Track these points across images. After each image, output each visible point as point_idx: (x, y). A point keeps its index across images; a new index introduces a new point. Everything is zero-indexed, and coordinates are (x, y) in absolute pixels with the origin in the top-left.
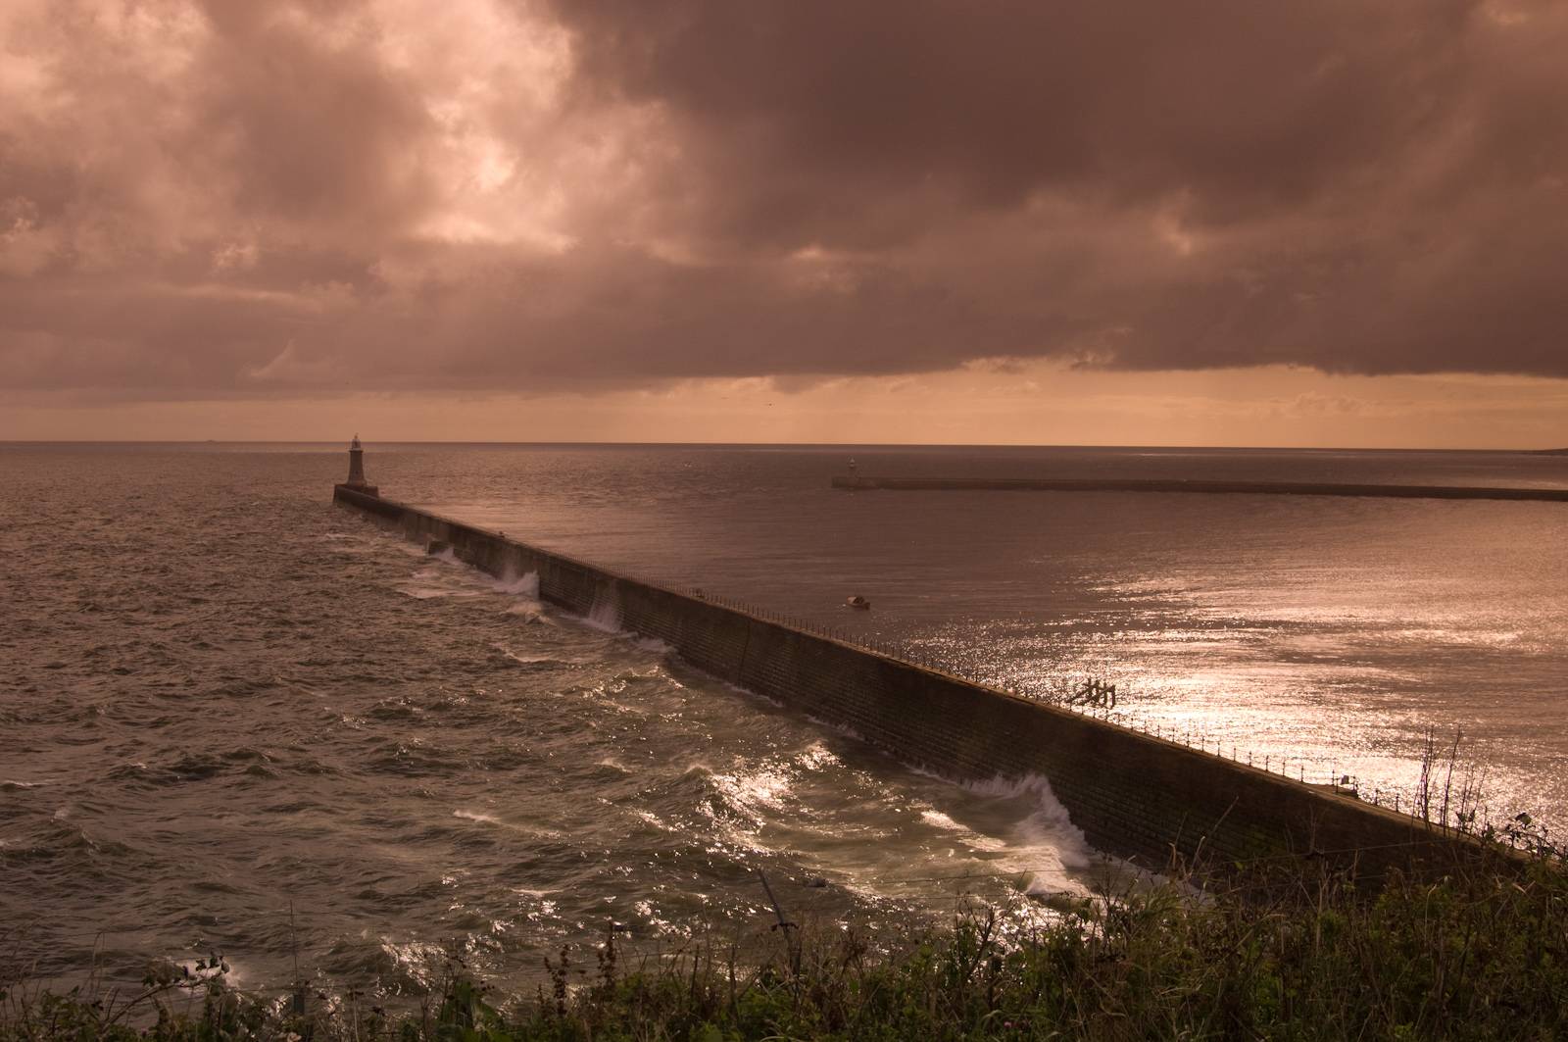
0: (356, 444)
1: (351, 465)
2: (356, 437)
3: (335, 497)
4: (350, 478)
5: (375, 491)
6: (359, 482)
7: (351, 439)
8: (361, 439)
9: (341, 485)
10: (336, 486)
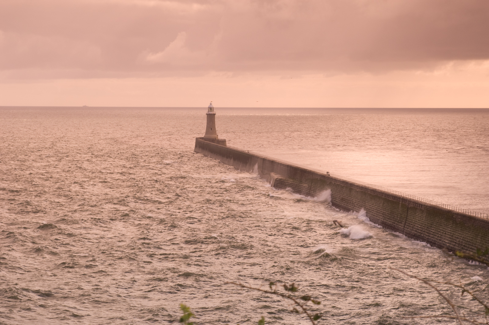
0: (211, 109)
1: (208, 123)
2: (211, 104)
3: (196, 146)
4: (207, 133)
5: (224, 142)
6: (213, 136)
7: (207, 106)
8: (214, 105)
9: (200, 138)
10: (197, 139)
